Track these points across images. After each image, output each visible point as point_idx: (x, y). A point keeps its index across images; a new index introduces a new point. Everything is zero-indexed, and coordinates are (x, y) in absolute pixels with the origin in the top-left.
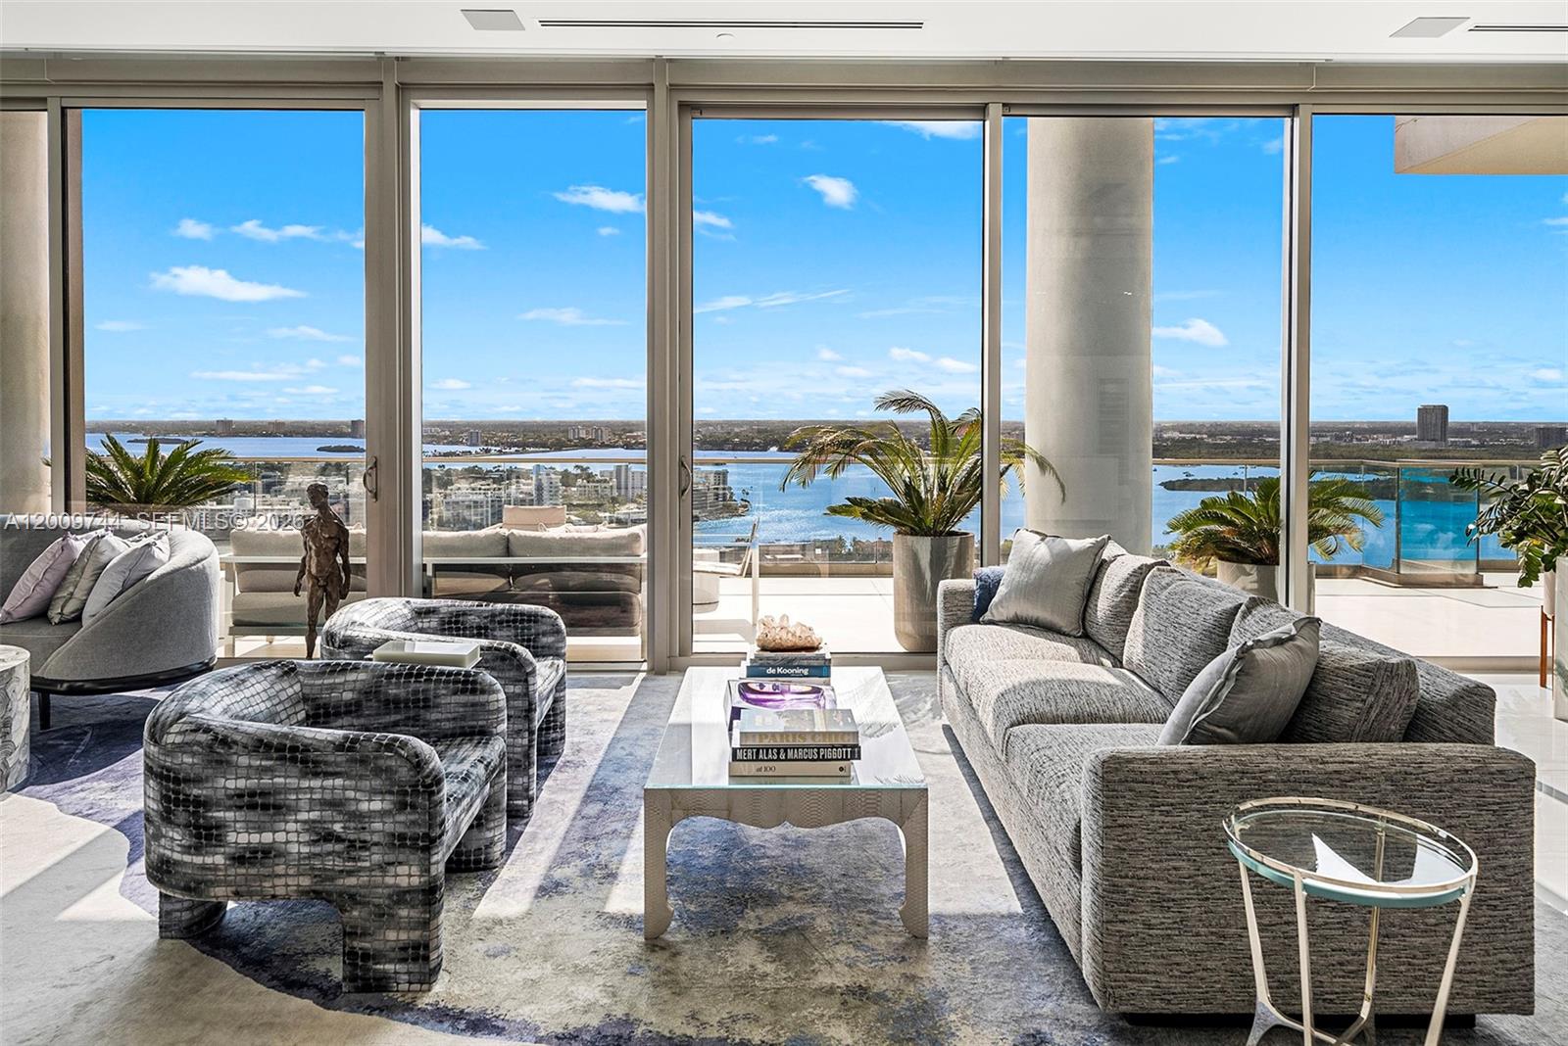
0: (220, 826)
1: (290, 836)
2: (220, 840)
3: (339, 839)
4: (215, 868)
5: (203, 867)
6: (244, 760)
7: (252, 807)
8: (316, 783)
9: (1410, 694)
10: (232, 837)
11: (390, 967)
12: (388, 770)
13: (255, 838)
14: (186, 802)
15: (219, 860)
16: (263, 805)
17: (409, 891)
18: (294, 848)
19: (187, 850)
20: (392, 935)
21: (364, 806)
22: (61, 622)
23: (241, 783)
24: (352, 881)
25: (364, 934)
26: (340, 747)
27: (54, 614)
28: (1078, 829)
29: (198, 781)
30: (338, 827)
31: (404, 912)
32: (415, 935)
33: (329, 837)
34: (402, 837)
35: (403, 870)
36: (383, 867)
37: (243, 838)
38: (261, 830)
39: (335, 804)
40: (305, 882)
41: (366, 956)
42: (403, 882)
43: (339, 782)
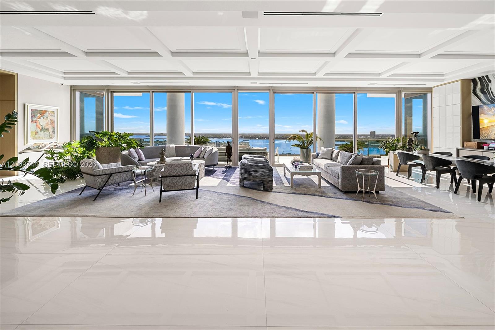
0: (252, 173)
1: (259, 175)
2: (252, 175)
3: (264, 175)
4: (251, 178)
5: (250, 178)
6: (254, 167)
7: (255, 172)
8: (261, 169)
9: (372, 161)
10: (253, 175)
11: (268, 188)
12: (268, 168)
13: (255, 175)
14: (248, 171)
15: (252, 177)
16: (256, 171)
17: (270, 180)
18: (259, 176)
19: (248, 176)
20: (269, 185)
21: (266, 172)
22: (202, 158)
23: (254, 169)
24: (265, 179)
25: (266, 185)
26: (263, 166)
27: (200, 157)
28: (339, 174)
29: (249, 169)
30: (263, 174)
31: (270, 182)
32: (271, 185)
33: (263, 175)
34: (270, 175)
35: (270, 178)
36: (268, 178)
37: (254, 175)
38: (256, 174)
39: (263, 171)
40: (260, 179)
41: (266, 187)
42: (270, 179)
43: (263, 169)
